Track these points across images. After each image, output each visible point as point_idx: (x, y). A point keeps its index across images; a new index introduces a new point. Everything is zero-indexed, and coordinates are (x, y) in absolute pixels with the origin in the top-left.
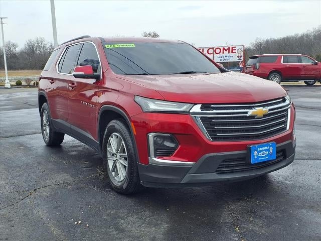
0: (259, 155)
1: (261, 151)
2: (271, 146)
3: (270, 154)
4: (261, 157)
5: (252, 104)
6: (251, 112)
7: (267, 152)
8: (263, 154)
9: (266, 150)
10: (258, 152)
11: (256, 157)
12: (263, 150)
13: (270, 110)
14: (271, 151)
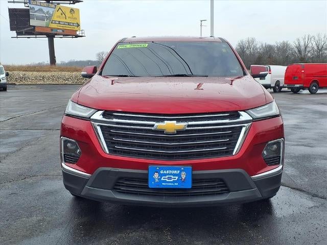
0: (162, 179)
1: (165, 175)
2: (183, 171)
3: (180, 180)
4: (165, 182)
5: (161, 116)
6: (158, 125)
7: (177, 177)
8: (169, 178)
9: (174, 175)
10: (161, 175)
11: (157, 180)
12: (169, 174)
13: (189, 126)
14: (183, 177)
